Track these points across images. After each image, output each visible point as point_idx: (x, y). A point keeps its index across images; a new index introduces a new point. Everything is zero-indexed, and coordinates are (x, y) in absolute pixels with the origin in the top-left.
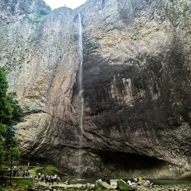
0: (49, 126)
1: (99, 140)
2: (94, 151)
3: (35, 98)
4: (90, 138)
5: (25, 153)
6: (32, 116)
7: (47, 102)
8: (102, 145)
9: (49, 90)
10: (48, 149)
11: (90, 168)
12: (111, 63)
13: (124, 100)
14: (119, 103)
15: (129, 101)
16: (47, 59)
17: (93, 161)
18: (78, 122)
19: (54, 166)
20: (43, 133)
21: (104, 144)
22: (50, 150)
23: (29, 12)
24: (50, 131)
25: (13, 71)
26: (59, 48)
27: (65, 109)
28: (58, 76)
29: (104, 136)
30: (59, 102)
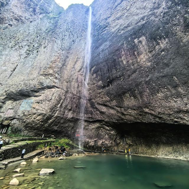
0: (62, 100)
1: (112, 111)
2: (108, 124)
3: (49, 76)
4: (103, 110)
5: (38, 125)
6: (46, 92)
7: (61, 79)
8: (116, 117)
9: (62, 68)
10: (62, 122)
11: (104, 142)
12: (121, 32)
13: (139, 61)
14: (132, 67)
15: (144, 60)
16: (60, 42)
17: (108, 135)
18: (91, 97)
19: (68, 138)
20: (56, 106)
21: (118, 116)
22: (64, 123)
23: (48, 12)
24: (64, 105)
25: (32, 55)
26: (72, 33)
27: (78, 85)
28: (71, 57)
29: (117, 107)
30: (73, 79)
